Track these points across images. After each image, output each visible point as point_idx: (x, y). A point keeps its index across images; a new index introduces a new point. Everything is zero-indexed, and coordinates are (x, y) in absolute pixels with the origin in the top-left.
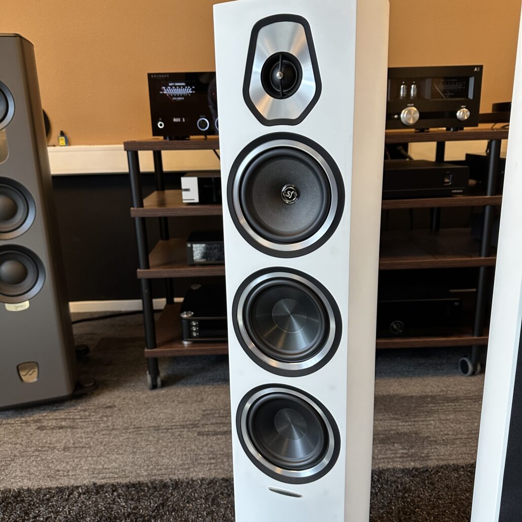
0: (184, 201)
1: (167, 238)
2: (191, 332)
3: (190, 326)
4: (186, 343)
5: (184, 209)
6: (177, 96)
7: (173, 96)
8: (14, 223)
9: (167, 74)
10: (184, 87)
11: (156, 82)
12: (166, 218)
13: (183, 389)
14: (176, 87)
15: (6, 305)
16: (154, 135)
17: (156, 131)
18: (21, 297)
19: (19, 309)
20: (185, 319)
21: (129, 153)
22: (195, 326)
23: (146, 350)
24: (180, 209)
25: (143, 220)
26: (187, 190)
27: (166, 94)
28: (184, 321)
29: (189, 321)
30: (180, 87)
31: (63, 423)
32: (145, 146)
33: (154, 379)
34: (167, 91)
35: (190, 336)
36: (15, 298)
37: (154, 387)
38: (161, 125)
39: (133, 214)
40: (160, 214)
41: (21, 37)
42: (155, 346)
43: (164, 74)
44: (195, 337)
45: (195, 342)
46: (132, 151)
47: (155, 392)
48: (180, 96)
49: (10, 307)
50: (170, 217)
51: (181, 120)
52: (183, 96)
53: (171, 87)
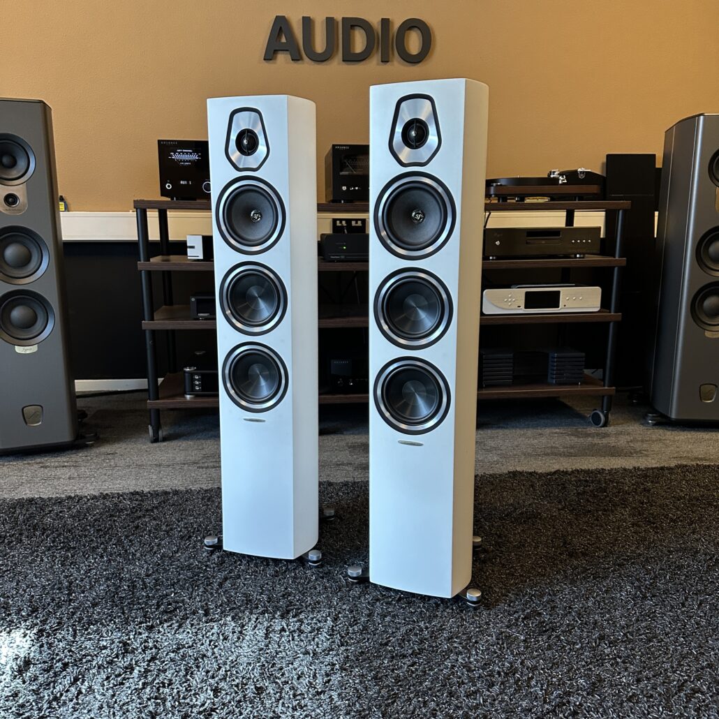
0: (189, 258)
1: (171, 304)
2: (193, 386)
3: (193, 380)
4: (188, 397)
5: (188, 264)
6: (184, 161)
7: (181, 161)
8: (29, 270)
9: (175, 141)
10: (191, 153)
11: (165, 148)
12: (169, 272)
13: (184, 442)
14: (183, 153)
15: (16, 347)
16: (162, 195)
17: (164, 192)
18: (28, 341)
19: (28, 352)
20: (188, 372)
21: (138, 210)
22: (198, 380)
23: (148, 401)
24: (185, 264)
25: (149, 273)
26: (193, 247)
27: (174, 159)
28: (187, 374)
29: (192, 374)
30: (187, 153)
31: (66, 464)
32: (152, 204)
33: (156, 432)
34: (176, 157)
35: (192, 390)
36: (23, 341)
37: (156, 440)
38: (168, 186)
39: (139, 267)
40: (166, 268)
41: (45, 103)
42: (158, 399)
43: (173, 141)
44: (197, 391)
45: (197, 396)
46: (141, 209)
47: (155, 445)
48: (187, 161)
49: (19, 349)
50: (174, 271)
51: (188, 183)
52: (190, 161)
53: (179, 153)
